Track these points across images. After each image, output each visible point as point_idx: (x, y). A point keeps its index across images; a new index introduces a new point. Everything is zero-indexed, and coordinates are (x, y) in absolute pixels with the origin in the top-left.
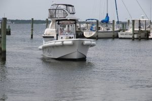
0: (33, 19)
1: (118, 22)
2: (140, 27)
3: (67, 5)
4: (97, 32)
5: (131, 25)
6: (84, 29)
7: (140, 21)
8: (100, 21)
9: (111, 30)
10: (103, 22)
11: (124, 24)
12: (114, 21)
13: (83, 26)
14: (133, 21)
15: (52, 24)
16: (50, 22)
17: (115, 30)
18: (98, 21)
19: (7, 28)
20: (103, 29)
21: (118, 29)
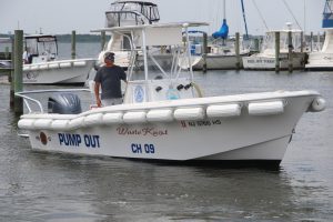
0: (74, 32)
2: (291, 46)
3: (141, 4)
4: (205, 57)
7: (290, 33)
8: (210, 34)
9: (233, 53)
10: (215, 36)
12: (238, 34)
14: (278, 34)
15: (114, 42)
16: (110, 37)
17: (241, 52)
18: (205, 35)
20: (216, 50)
21: (246, 51)
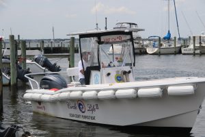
1: (180, 39)
5: (192, 41)
6: (147, 46)
11: (185, 40)
13: (145, 43)
19: (75, 46)
